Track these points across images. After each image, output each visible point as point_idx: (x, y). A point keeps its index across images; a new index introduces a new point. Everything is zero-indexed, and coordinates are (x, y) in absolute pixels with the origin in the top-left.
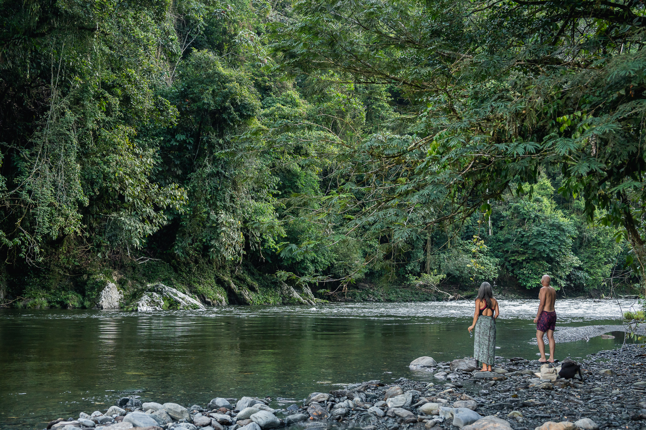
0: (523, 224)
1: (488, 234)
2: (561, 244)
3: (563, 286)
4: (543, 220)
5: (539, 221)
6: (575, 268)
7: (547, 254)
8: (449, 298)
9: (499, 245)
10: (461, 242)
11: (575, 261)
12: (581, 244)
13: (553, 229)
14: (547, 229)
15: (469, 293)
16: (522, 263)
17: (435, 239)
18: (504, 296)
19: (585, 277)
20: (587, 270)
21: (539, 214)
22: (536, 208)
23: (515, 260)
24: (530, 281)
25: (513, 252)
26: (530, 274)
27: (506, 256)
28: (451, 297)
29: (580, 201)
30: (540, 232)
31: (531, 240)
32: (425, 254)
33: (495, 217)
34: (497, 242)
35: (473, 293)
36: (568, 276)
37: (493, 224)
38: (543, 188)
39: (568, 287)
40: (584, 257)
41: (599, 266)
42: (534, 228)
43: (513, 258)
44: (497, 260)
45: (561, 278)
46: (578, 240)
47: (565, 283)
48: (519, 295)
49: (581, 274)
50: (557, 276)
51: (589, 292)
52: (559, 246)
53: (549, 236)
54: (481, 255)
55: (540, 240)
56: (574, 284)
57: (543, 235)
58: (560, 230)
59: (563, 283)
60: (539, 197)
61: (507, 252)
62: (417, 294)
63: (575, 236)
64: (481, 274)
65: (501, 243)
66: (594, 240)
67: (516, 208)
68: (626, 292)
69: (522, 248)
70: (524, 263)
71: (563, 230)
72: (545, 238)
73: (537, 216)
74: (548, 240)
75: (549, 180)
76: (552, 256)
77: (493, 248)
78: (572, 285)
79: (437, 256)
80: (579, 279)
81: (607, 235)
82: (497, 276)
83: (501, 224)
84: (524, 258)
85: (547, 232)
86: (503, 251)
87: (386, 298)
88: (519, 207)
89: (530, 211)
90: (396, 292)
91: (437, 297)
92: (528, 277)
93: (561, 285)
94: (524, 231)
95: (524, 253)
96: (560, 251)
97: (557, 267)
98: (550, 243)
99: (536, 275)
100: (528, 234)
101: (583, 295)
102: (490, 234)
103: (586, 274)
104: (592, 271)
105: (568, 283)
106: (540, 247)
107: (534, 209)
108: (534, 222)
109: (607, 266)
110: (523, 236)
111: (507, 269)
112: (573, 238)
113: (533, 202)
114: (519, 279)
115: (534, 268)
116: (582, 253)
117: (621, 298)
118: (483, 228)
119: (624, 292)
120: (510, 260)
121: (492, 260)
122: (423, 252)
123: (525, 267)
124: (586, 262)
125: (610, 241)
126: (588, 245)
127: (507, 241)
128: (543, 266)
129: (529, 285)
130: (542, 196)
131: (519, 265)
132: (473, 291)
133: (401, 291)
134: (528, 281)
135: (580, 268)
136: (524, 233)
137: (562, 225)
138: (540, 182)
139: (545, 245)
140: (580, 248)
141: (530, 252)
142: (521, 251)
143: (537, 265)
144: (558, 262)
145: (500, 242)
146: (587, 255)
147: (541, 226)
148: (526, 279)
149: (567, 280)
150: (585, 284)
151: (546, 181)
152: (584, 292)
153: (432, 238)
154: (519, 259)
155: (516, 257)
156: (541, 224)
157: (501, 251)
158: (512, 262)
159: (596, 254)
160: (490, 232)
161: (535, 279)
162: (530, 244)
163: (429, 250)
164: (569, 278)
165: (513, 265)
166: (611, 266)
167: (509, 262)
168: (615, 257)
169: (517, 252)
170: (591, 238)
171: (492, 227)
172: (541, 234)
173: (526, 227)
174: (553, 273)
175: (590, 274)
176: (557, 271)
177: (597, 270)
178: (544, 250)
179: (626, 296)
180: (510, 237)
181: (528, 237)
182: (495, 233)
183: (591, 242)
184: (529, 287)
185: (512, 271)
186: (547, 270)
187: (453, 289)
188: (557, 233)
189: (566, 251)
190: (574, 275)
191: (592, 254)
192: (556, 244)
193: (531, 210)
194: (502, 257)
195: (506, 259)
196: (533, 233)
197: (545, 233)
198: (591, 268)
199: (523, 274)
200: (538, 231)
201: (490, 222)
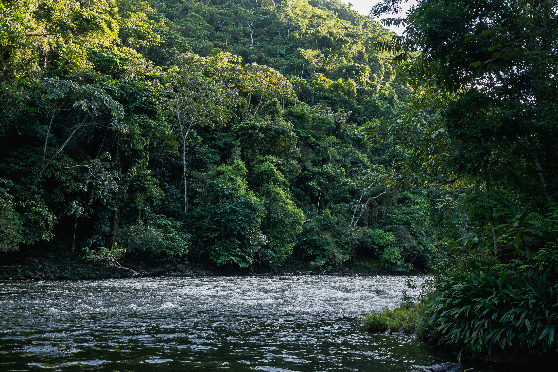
0: (217, 202)
1: (184, 210)
2: (251, 222)
3: (251, 262)
4: (236, 198)
5: (232, 199)
6: (263, 246)
7: (238, 232)
8: (133, 275)
9: (193, 222)
10: (153, 215)
11: (264, 239)
12: (269, 224)
13: (245, 207)
14: (240, 207)
15: (157, 270)
16: (214, 240)
17: (124, 211)
18: (195, 272)
19: (271, 255)
20: (273, 248)
21: (233, 192)
22: (230, 186)
23: (207, 236)
24: (221, 257)
25: (207, 229)
26: (221, 251)
27: (199, 233)
28: (136, 273)
29: (270, 185)
30: (232, 209)
31: (223, 217)
32: (112, 227)
33: (191, 194)
34: (192, 219)
35: (162, 269)
36: (256, 253)
37: (189, 201)
38: (238, 169)
39: (255, 264)
40: (271, 236)
41: (283, 245)
42: (227, 205)
43: (206, 235)
44: (189, 235)
45: (250, 255)
46: (266, 220)
47: (253, 260)
48: (210, 272)
49: (267, 252)
50: (246, 253)
51: (273, 269)
52: (249, 224)
53: (241, 214)
54: (172, 230)
55: (231, 217)
56: (261, 261)
57: (234, 212)
58: (251, 209)
59: (251, 261)
60: (234, 176)
61: (201, 228)
62: (98, 270)
63: (264, 216)
64: (171, 249)
65: (196, 220)
66: (280, 221)
67: (211, 185)
68: (302, 269)
69: (215, 225)
70: (216, 240)
71: (254, 209)
72: (236, 215)
73: (230, 194)
74: (240, 218)
75: (244, 162)
76: (243, 233)
77: (188, 225)
78: (260, 262)
79: (125, 229)
80: (265, 257)
81: (291, 217)
82: (187, 252)
83: (196, 201)
84: (216, 235)
85: (240, 210)
86: (197, 228)
87: (58, 274)
88: (214, 184)
89: (224, 189)
90: (73, 268)
91: (122, 274)
92: (219, 254)
93: (249, 262)
94: (217, 208)
95: (217, 230)
96: (250, 229)
97: (246, 245)
98: (241, 220)
99: (227, 252)
100: (221, 211)
101: (268, 272)
102: (186, 211)
103: (272, 252)
104: (277, 249)
105: (256, 260)
106: (231, 224)
107: (228, 187)
108: (227, 200)
109: (290, 245)
110: (216, 213)
111: (200, 246)
112: (262, 218)
113: (228, 181)
114: (210, 256)
115: (225, 245)
116: (269, 233)
117: (299, 274)
118: (179, 204)
119: (301, 269)
120: (203, 237)
121: (184, 235)
122: (109, 224)
123: (217, 244)
124: (273, 241)
125: (293, 222)
126: (275, 226)
127: (202, 217)
128: (234, 243)
129: (219, 261)
130: (236, 176)
131: (211, 242)
132: (163, 267)
133: (79, 267)
134: (218, 258)
135: (266, 247)
136: (217, 210)
137: (253, 204)
138: (235, 163)
139: (237, 222)
140: (267, 228)
141: (222, 229)
142: (214, 228)
143: (228, 242)
144: (248, 240)
145: (195, 218)
146: (273, 234)
147: (234, 204)
148: (217, 255)
149: (255, 258)
150: (270, 262)
151: (240, 163)
152: (269, 269)
153: (120, 209)
154: (211, 236)
155: (208, 234)
156: (234, 202)
157: (194, 227)
158: (204, 239)
159: (281, 234)
160: (186, 209)
161: (226, 256)
162: (222, 221)
163: (116, 222)
164: (257, 255)
165: (205, 242)
166: (292, 245)
167: (202, 238)
168: (296, 237)
169: (210, 229)
170: (278, 219)
171: (187, 204)
172: (233, 212)
173: (220, 204)
174: (242, 250)
175: (276, 253)
176: (246, 248)
177: (282, 249)
178: (235, 227)
179: (304, 272)
180: (203, 213)
181: (221, 214)
182: (190, 210)
183: (277, 222)
184: (220, 263)
185: (204, 248)
186: (237, 248)
187: (142, 265)
188: (248, 211)
189: (255, 229)
190: (262, 252)
191: (278, 233)
192: (246, 222)
193: (225, 187)
194: (196, 234)
195: (199, 236)
196: (226, 210)
197: (237, 211)
198: (276, 246)
199: (215, 251)
200: (230, 208)
201: (186, 199)
